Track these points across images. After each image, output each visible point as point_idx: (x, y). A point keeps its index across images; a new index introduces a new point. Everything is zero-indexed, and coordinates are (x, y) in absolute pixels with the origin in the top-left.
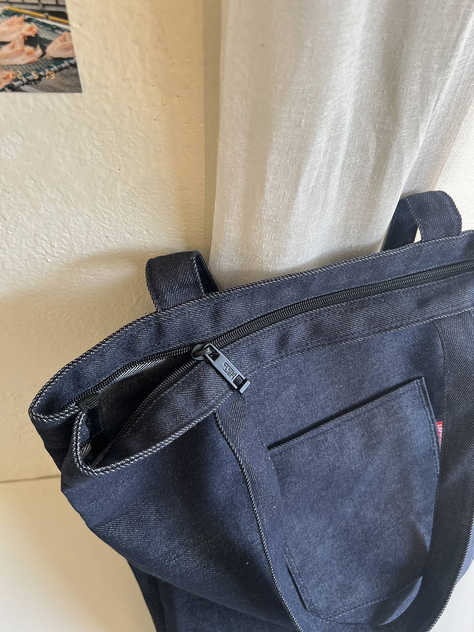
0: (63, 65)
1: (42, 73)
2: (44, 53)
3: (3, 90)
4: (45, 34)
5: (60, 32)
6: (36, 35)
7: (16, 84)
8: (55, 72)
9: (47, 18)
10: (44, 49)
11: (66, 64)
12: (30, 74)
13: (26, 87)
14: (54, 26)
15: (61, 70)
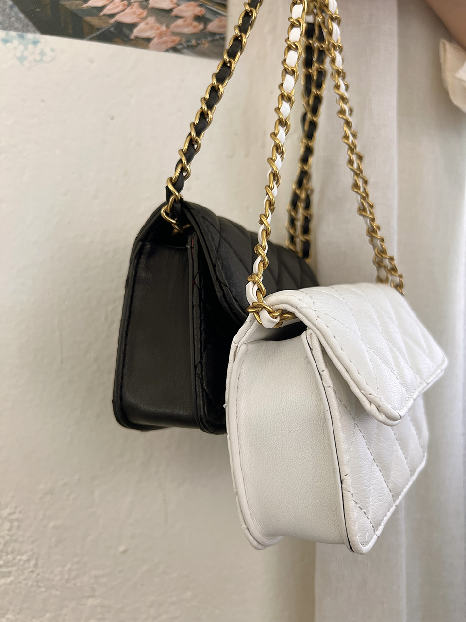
0: (215, 38)
1: (199, 42)
2: (205, 28)
3: (167, 51)
4: (209, 16)
5: (219, 16)
6: (203, 16)
7: (179, 47)
8: (210, 42)
9: (213, 6)
10: (206, 25)
11: (218, 37)
12: (191, 42)
13: (185, 50)
14: (216, 12)
15: (213, 41)
